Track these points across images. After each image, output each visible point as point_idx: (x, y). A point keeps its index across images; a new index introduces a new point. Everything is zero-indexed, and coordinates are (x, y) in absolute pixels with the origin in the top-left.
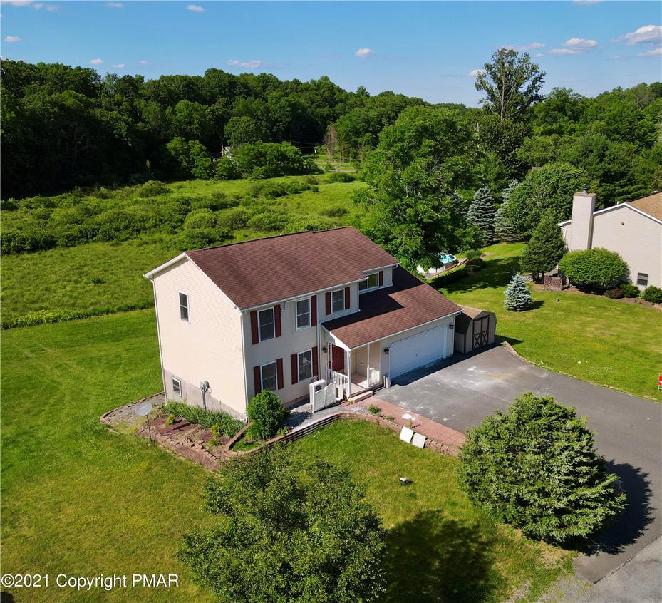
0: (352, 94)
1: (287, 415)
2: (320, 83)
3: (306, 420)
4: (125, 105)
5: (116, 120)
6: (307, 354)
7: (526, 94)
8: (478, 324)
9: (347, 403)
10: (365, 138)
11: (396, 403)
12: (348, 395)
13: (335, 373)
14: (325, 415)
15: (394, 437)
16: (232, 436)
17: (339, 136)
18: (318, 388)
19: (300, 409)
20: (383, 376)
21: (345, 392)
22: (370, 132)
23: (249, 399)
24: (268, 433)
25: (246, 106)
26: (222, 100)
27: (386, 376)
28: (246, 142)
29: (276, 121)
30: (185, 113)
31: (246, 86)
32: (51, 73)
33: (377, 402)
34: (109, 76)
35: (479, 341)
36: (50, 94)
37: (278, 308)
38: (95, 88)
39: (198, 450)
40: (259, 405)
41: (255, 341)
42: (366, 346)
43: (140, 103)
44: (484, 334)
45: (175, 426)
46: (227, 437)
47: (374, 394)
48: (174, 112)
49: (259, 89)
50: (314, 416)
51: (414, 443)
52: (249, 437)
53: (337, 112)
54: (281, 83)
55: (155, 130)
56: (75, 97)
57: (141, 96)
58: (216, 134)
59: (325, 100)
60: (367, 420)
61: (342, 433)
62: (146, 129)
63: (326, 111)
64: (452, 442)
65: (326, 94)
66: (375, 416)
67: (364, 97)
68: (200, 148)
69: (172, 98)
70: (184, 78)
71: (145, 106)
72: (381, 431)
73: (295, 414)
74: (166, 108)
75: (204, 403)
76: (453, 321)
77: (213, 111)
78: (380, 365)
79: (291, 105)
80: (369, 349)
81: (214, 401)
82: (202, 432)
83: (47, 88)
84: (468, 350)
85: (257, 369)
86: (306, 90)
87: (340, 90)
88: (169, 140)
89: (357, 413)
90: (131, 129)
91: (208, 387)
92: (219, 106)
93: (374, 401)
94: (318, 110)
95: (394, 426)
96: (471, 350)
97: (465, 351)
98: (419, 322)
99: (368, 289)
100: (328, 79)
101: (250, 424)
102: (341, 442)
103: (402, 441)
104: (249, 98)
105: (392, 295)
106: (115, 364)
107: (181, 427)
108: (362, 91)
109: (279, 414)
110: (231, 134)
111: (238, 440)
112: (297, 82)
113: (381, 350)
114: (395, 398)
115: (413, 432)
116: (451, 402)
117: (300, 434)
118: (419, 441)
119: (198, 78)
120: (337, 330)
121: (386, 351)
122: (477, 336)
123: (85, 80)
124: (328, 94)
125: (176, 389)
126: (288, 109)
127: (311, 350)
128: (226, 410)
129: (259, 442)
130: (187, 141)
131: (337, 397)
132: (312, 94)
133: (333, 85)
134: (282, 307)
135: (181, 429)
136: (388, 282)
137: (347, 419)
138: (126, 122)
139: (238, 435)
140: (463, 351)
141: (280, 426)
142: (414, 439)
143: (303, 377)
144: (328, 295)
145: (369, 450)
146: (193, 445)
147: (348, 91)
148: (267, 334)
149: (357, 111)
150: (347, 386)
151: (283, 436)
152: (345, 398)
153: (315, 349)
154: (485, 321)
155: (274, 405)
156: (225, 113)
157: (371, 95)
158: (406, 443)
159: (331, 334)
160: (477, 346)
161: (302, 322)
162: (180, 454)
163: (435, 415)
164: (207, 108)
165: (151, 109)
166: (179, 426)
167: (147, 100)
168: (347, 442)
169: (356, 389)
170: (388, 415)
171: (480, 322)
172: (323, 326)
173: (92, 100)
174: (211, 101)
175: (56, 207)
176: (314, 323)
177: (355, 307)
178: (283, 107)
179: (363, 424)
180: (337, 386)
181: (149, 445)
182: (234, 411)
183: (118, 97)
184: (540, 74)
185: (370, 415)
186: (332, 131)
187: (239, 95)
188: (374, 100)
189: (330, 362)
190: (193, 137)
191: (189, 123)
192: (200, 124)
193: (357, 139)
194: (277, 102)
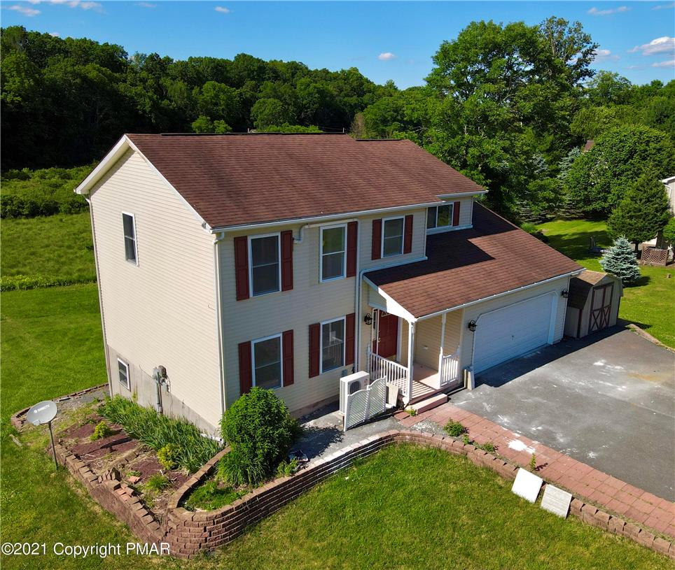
0: (380, 86)
1: (296, 432)
2: (350, 72)
3: (332, 445)
4: (150, 82)
5: (141, 96)
6: (337, 326)
7: (576, 67)
8: (599, 293)
9: (403, 415)
10: (393, 127)
11: (491, 416)
12: (406, 400)
13: (385, 362)
14: (367, 436)
15: (501, 488)
16: (194, 471)
17: (366, 124)
18: (355, 386)
19: (322, 422)
20: (463, 370)
21: (400, 395)
22: (398, 121)
23: (229, 401)
24: (257, 470)
25: (274, 89)
26: (250, 83)
27: (469, 369)
28: (272, 124)
29: (304, 107)
30: (212, 93)
31: (275, 71)
32: (76, 46)
33: (457, 413)
34: (138, 55)
35: (598, 321)
36: (73, 65)
37: (287, 236)
38: (121, 64)
39: (125, 498)
40: (245, 416)
41: (242, 294)
42: (440, 316)
43: (166, 82)
44: (606, 310)
45: (106, 442)
46: (186, 471)
47: (449, 399)
48: (201, 93)
49: (287, 75)
50: (347, 436)
51: (545, 504)
52: (222, 478)
53: (365, 102)
54: (310, 71)
55: (180, 108)
56: (99, 71)
57: (168, 75)
58: (243, 117)
59: (353, 89)
60: (443, 448)
61: (400, 474)
62: (171, 107)
63: (353, 100)
64: (627, 508)
65: (355, 84)
66: (459, 443)
67: (392, 90)
68: (225, 128)
69: (200, 79)
70: (212, 61)
71: (172, 84)
72: (473, 474)
73: (313, 431)
74: (192, 88)
75: (160, 403)
76: (566, 286)
77: (241, 94)
78: (459, 350)
79: (318, 92)
80: (444, 321)
81: (173, 401)
82: (144, 457)
83: (71, 60)
84: (582, 335)
85: (244, 348)
86: (335, 79)
87: (368, 81)
88: (194, 120)
89: (425, 434)
90: (155, 106)
91: (165, 375)
92: (247, 89)
93: (452, 410)
94: (346, 99)
95: (498, 465)
96: (587, 334)
97: (578, 336)
98: (523, 281)
99: (437, 228)
100: (357, 70)
101: (228, 449)
102: (400, 495)
103: (518, 497)
104: (277, 82)
105: (475, 241)
106: (82, 340)
107: (115, 443)
108: (391, 85)
109: (281, 435)
110: (257, 116)
111: (201, 482)
112: (326, 71)
113: (463, 325)
114: (488, 407)
115: (540, 481)
116: (588, 420)
117: (322, 473)
118: (557, 502)
119: (226, 62)
120: (391, 285)
121: (471, 326)
122: (596, 313)
123: (112, 56)
124: (356, 85)
125: (123, 378)
126: (317, 95)
127: (345, 318)
128: (191, 420)
129: (241, 489)
130: (212, 121)
131: (387, 402)
132: (341, 83)
133: (361, 77)
134: (295, 235)
135: (114, 447)
136: (466, 222)
137: (405, 444)
138: (151, 98)
139: (204, 469)
140: (575, 336)
141: (284, 457)
142: (545, 497)
143: (327, 366)
144: (377, 224)
145: (456, 515)
146: (118, 487)
147: (377, 83)
148: (266, 283)
149: (385, 100)
150: (405, 383)
151: (287, 478)
152: (400, 405)
153: (351, 318)
154: (609, 289)
155: (272, 417)
156: (253, 96)
157: (399, 89)
158: (527, 502)
159: (381, 292)
160: (595, 328)
161: (330, 269)
162: (97, 500)
163: (569, 445)
164: (235, 91)
165: (177, 88)
166: (113, 441)
167: (174, 79)
168: (410, 495)
169: (419, 391)
170: (482, 440)
171: (602, 290)
172: (365, 278)
173: (117, 75)
174: (238, 84)
175: (72, 179)
176: (352, 272)
177: (418, 253)
178: (312, 93)
179: (435, 456)
180: (388, 384)
181: (53, 475)
182: (204, 421)
183: (144, 74)
184: (592, 45)
185: (449, 440)
186: (359, 118)
187: (267, 80)
188: (402, 93)
189: (375, 342)
190: (219, 118)
191: (216, 104)
192: (227, 105)
193: (384, 128)
194: (305, 89)
